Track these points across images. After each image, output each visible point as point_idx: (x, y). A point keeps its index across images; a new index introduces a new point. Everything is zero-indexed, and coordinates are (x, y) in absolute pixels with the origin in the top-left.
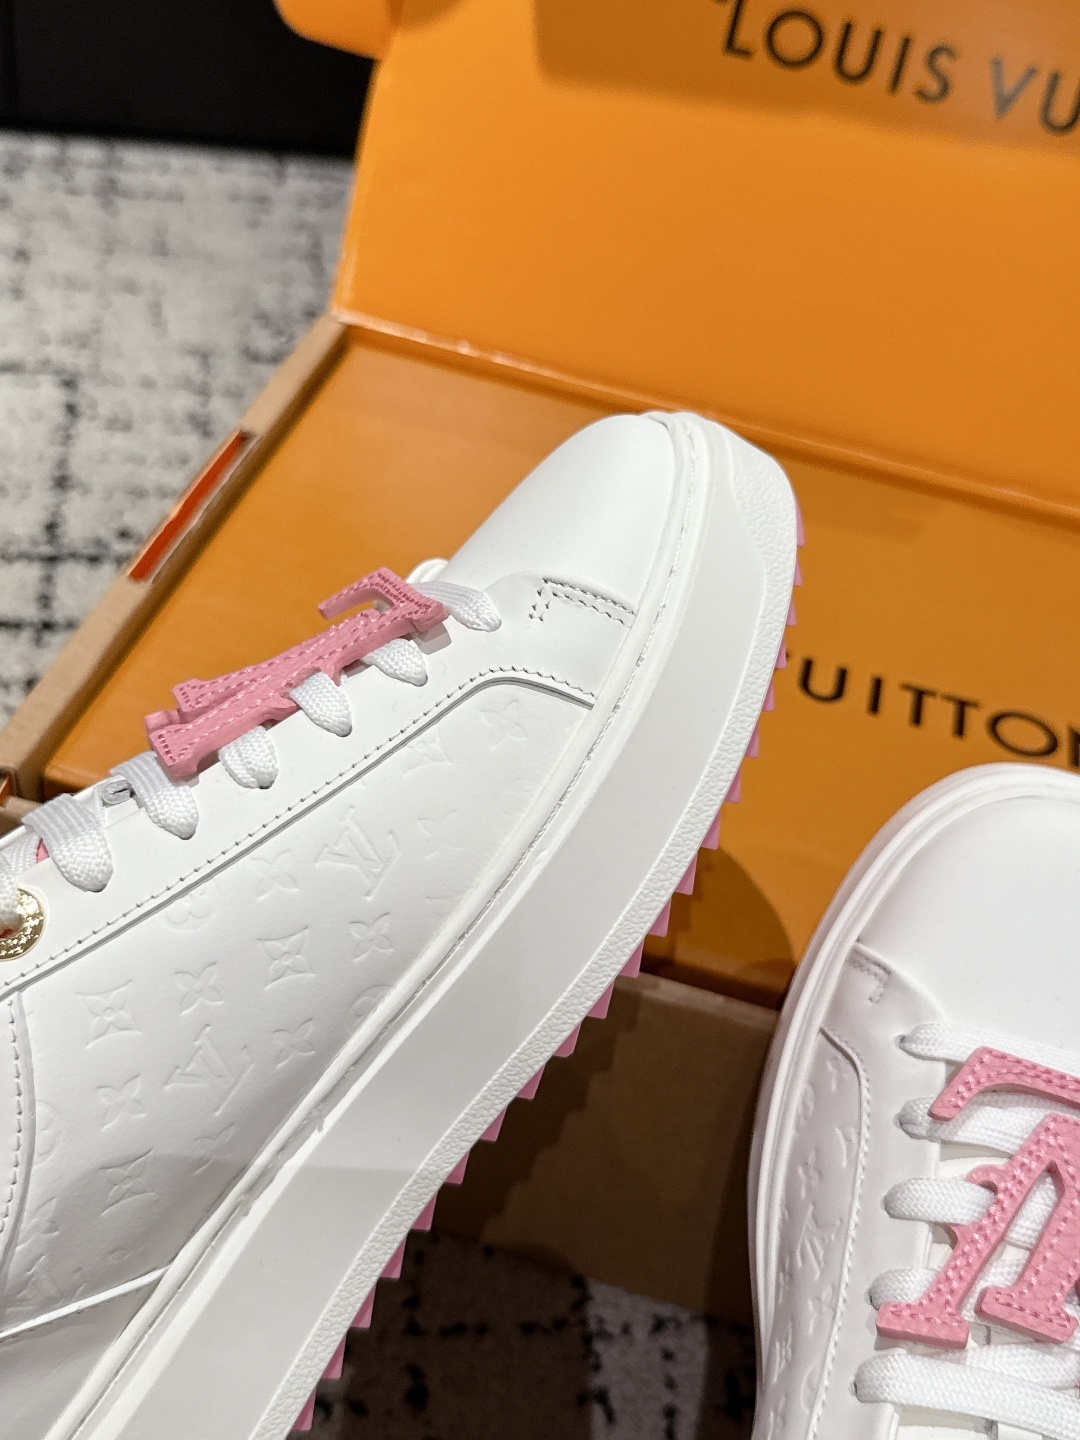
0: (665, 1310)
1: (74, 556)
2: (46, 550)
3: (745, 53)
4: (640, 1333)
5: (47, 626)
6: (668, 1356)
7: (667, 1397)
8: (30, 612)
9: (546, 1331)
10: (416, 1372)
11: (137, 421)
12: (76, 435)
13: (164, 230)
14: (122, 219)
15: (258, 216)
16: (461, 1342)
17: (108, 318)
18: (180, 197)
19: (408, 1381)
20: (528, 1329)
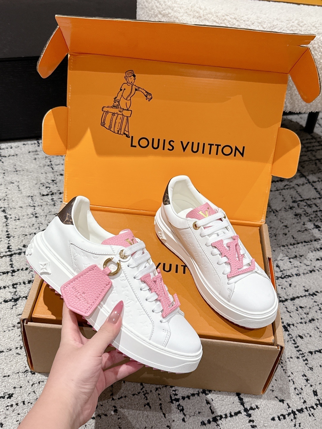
0: (158, 386)
1: (15, 254)
2: (9, 253)
3: (135, 147)
4: (154, 391)
5: (14, 271)
6: (159, 395)
7: (160, 402)
8: (10, 269)
9: (137, 395)
10: (115, 407)
11: (21, 218)
12: (8, 224)
13: (15, 165)
14: (5, 164)
15: (36, 156)
16: (122, 400)
17: (9, 192)
18: (17, 155)
19: (114, 409)
20: (134, 395)
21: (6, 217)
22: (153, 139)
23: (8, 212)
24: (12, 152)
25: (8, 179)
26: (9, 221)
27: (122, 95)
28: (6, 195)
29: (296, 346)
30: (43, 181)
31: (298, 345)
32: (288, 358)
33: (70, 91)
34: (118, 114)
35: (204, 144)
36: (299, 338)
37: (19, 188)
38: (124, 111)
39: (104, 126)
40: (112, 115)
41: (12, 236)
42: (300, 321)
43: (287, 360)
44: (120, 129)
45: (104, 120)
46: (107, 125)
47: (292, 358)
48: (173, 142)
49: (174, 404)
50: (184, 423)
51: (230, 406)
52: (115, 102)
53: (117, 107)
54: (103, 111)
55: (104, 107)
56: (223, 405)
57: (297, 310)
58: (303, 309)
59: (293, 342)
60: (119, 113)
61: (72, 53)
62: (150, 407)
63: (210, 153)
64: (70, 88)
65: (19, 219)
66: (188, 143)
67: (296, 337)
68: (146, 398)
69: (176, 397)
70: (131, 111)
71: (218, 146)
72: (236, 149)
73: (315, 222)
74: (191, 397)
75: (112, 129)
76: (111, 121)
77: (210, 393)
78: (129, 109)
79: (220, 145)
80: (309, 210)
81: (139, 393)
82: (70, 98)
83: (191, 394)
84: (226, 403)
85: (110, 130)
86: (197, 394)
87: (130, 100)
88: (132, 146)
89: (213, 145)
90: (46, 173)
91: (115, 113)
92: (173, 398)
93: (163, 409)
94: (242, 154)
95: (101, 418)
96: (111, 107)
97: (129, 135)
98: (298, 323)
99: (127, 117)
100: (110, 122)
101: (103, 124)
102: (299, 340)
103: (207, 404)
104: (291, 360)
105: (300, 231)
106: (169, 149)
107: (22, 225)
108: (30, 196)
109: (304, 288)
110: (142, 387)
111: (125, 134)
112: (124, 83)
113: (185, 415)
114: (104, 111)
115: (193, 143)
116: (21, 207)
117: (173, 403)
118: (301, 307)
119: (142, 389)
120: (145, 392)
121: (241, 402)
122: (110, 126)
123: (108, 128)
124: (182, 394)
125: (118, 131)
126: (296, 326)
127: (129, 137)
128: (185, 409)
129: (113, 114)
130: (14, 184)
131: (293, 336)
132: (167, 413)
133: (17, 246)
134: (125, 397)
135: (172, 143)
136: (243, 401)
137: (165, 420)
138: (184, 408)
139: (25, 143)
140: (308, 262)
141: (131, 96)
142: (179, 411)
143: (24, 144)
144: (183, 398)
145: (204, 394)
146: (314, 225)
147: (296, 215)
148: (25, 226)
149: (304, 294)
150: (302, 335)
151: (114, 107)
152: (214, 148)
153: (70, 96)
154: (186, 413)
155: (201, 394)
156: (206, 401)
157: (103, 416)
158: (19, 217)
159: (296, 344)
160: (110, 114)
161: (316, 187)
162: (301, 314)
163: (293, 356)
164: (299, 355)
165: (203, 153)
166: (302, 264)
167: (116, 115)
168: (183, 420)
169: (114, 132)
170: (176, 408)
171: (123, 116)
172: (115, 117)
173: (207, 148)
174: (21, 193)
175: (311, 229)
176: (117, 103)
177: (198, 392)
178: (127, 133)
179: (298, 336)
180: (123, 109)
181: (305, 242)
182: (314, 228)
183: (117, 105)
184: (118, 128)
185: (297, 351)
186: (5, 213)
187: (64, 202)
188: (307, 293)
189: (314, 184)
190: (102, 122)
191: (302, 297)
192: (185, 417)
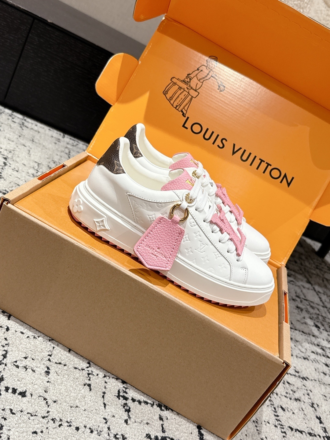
3: (187, 128)
4: (101, 377)
6: (106, 382)
7: (104, 390)
9: (79, 370)
10: (48, 368)
11: (20, 171)
12: (5, 169)
13: (34, 137)
14: (24, 131)
15: (57, 142)
16: (60, 366)
17: (17, 149)
18: (39, 132)
19: (46, 369)
20: (76, 368)
21: (5, 164)
22: (207, 129)
23: (9, 161)
24: (36, 128)
25: (22, 141)
26: (6, 167)
27: (196, 75)
28: (14, 150)
29: (276, 414)
30: (56, 160)
31: (279, 415)
32: (265, 421)
33: (149, 49)
34: (184, 90)
35: (255, 157)
36: (280, 409)
37: (29, 152)
38: (191, 90)
39: (165, 95)
40: (178, 88)
41: (3, 178)
42: (285, 395)
43: (264, 423)
44: (180, 105)
45: (169, 90)
46: (168, 96)
47: (269, 423)
48: (226, 141)
49: (120, 401)
50: (126, 425)
51: (186, 434)
52: (187, 78)
53: (186, 83)
54: (171, 80)
55: (174, 77)
56: (178, 430)
57: (284, 384)
58: (290, 385)
59: (274, 410)
60: (186, 89)
61: (168, 18)
62: (90, 390)
63: (257, 168)
64: (150, 47)
65: (17, 171)
66: (241, 148)
67: (278, 407)
68: (88, 378)
69: (125, 395)
70: (199, 93)
71: (268, 165)
72: (285, 176)
73: (315, 322)
74: (143, 404)
75: (172, 102)
76: (175, 94)
77: (166, 410)
78: (197, 91)
79: (271, 165)
80: (311, 310)
81: (83, 370)
82: (145, 55)
83: (143, 400)
84: (183, 430)
85: (170, 102)
86: (150, 404)
87: (203, 82)
88: (184, 126)
89: (264, 161)
90: (61, 157)
91: (182, 88)
92: (121, 394)
93: (105, 398)
94: (289, 184)
95: (26, 370)
96: (181, 81)
97: (185, 115)
98: (282, 395)
99: (192, 97)
100: (173, 94)
101: (165, 93)
102: (280, 410)
103: (160, 420)
104: (268, 424)
105: (298, 321)
106: (218, 146)
107: (19, 177)
108: (37, 162)
109: (294, 368)
110: (88, 365)
111: (182, 111)
112: (204, 65)
113: (129, 417)
114: (172, 82)
115: (245, 151)
116: (25, 165)
117: (119, 399)
118: (288, 383)
119: (87, 367)
120: (90, 372)
121: (201, 437)
122: (171, 97)
123: (168, 99)
124: (132, 395)
125: (177, 106)
126: (280, 396)
127: (185, 117)
128: (131, 412)
129: (180, 88)
130: (25, 148)
131: (274, 404)
132: (108, 405)
133: (5, 188)
134: (65, 365)
135: (224, 141)
136: (203, 437)
137: (104, 411)
138: (131, 409)
139: (51, 129)
140: (303, 349)
141: (205, 79)
142: (124, 410)
143: (49, 130)
144: (133, 400)
145: (158, 408)
146: (314, 323)
147: (298, 307)
148: (21, 179)
149: (294, 374)
150: (284, 408)
151: (184, 81)
152: (264, 165)
153: (146, 53)
154: (131, 416)
155: (155, 406)
156: (159, 416)
157: (31, 370)
158: (18, 170)
159: (276, 412)
160: (177, 87)
161: (321, 297)
162: (287, 389)
163: (270, 422)
164: (278, 424)
165: (251, 165)
166: (296, 348)
167: (182, 90)
168: (126, 421)
169: (172, 105)
170: (121, 405)
171: (189, 94)
172: (180, 92)
173: (257, 162)
174: (30, 156)
175: (310, 326)
176: (188, 80)
177: (152, 403)
178: (185, 112)
179: (280, 406)
180: (192, 88)
181: (303, 332)
182: (313, 326)
183: (188, 81)
184: (178, 103)
185: (276, 419)
186: (6, 160)
187: (87, 151)
188: (297, 374)
189: (319, 294)
190: (166, 90)
191: (291, 375)
192: (129, 420)
